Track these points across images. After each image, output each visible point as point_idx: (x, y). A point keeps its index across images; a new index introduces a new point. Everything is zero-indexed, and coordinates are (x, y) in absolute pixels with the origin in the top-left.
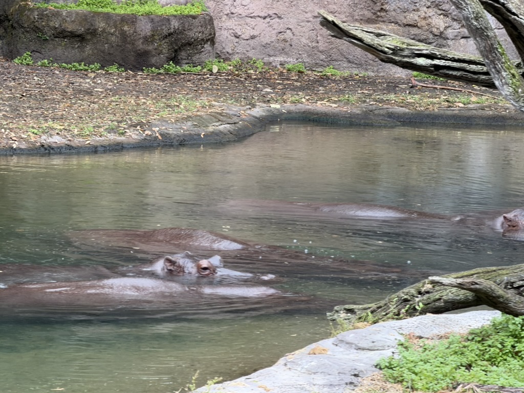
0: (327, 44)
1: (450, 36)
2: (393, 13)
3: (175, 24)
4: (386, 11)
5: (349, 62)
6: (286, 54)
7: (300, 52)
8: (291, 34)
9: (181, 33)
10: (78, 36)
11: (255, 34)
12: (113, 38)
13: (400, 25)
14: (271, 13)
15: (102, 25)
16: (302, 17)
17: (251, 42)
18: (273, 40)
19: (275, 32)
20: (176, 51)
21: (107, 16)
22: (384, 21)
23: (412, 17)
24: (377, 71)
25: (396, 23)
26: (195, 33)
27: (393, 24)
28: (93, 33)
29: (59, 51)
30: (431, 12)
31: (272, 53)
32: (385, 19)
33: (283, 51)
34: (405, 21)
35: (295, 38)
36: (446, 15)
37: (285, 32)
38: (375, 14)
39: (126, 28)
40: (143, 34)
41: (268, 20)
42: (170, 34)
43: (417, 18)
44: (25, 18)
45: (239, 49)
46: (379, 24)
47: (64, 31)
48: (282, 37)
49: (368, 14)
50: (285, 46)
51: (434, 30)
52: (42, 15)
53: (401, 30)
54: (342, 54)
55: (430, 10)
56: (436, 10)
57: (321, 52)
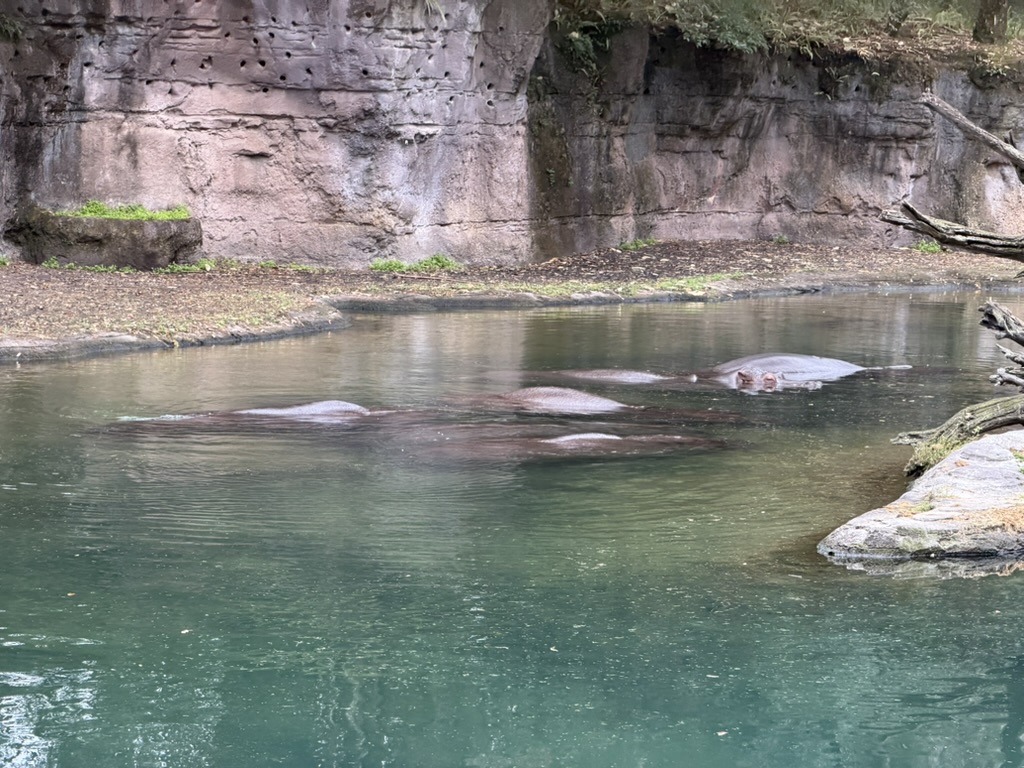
0: (289, 243)
1: (398, 233)
2: (350, 214)
3: (174, 228)
4: (343, 212)
5: (310, 258)
6: (252, 252)
7: (265, 251)
8: (255, 235)
9: (179, 235)
10: (97, 241)
11: (226, 236)
12: (125, 242)
13: (356, 224)
14: (236, 216)
15: (115, 230)
16: (264, 219)
17: (223, 242)
18: (240, 240)
19: (241, 233)
20: (176, 252)
21: (118, 223)
22: (341, 221)
23: (367, 217)
24: (337, 266)
25: (353, 222)
26: (189, 236)
27: (350, 223)
28: (109, 237)
29: (82, 255)
30: (383, 212)
31: (240, 252)
32: (342, 219)
33: (249, 250)
34: (362, 221)
35: (259, 238)
36: (394, 215)
37: (250, 233)
38: (332, 214)
39: (135, 232)
40: (150, 237)
41: (234, 222)
42: (171, 237)
43: (372, 217)
44: (49, 226)
45: (214, 250)
46: (337, 223)
47: (86, 236)
48: (247, 237)
49: (326, 215)
50: (252, 246)
51: (387, 227)
52: (66, 222)
53: (358, 229)
54: (303, 251)
55: (382, 210)
56: (386, 210)
57: (284, 250)
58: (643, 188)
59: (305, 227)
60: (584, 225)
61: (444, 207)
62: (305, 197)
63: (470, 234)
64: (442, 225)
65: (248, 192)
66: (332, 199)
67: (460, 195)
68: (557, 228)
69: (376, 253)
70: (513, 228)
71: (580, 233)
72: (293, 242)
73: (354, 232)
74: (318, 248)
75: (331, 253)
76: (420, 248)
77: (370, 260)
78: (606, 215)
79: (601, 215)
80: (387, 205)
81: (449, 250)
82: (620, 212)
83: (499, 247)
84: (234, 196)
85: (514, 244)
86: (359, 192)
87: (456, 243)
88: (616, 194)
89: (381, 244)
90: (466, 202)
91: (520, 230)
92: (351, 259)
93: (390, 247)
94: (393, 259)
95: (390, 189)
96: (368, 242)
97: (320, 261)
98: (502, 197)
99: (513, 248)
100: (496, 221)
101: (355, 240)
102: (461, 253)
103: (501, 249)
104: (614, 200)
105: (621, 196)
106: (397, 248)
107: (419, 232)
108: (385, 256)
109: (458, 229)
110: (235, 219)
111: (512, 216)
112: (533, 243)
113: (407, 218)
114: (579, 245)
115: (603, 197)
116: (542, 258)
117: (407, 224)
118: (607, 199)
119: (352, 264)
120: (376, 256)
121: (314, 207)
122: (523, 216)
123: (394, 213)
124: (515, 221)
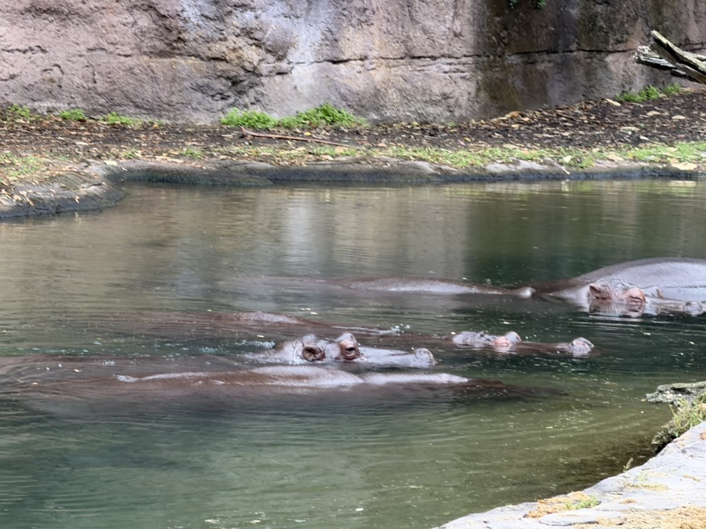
0: (107, 85)
1: (264, 72)
2: (194, 44)
4: (184, 41)
6: (55, 97)
7: (73, 96)
8: (59, 73)
11: (16, 73)
13: (202, 59)
14: (33, 45)
16: (73, 50)
17: (11, 83)
18: (37, 80)
19: (38, 70)
22: (181, 55)
23: (218, 48)
24: (175, 118)
25: (197, 56)
27: (193, 58)
30: (241, 42)
31: (36, 97)
32: (183, 51)
33: (50, 94)
34: (209, 54)
35: (64, 77)
36: (258, 46)
37: (51, 70)
38: (170, 44)
41: (29, 54)
43: (224, 49)
46: (175, 57)
48: (47, 76)
49: (160, 45)
50: (54, 89)
51: (247, 65)
53: (204, 65)
54: (127, 97)
55: (240, 39)
56: (246, 39)
57: (99, 95)
58: (660, 13)
59: (129, 62)
60: (564, 66)
61: (337, 36)
62: (131, 20)
63: (379, 75)
64: (334, 62)
65: (49, 11)
66: (167, 22)
67: (363, 18)
68: (519, 68)
69: (231, 100)
70: (447, 68)
71: (556, 77)
72: (113, 83)
73: (199, 71)
74: (148, 92)
75: (165, 100)
76: (299, 95)
77: (222, 110)
78: (600, 52)
79: (591, 51)
80: (247, 32)
81: (344, 98)
82: (621, 47)
83: (424, 94)
84: (29, 16)
85: (447, 90)
86: (206, 13)
87: (355, 88)
88: (616, 21)
89: (239, 88)
90: (373, 29)
91: (458, 71)
92: (195, 109)
93: (252, 93)
94: (257, 111)
95: (253, 9)
96: (219, 85)
97: (150, 111)
98: (429, 23)
99: (446, 97)
100: (419, 58)
101: (200, 82)
102: (364, 102)
103: (427, 98)
104: (612, 29)
105: (622, 24)
106: (262, 94)
107: (298, 71)
108: (246, 106)
109: (359, 68)
110: (31, 49)
111: (445, 51)
112: (478, 90)
113: (278, 51)
114: (555, 93)
115: (595, 25)
116: (493, 111)
117: (280, 59)
118: (601, 28)
119: (196, 116)
120: (232, 105)
121: (143, 33)
122: (464, 51)
123: (259, 44)
124: (450, 57)
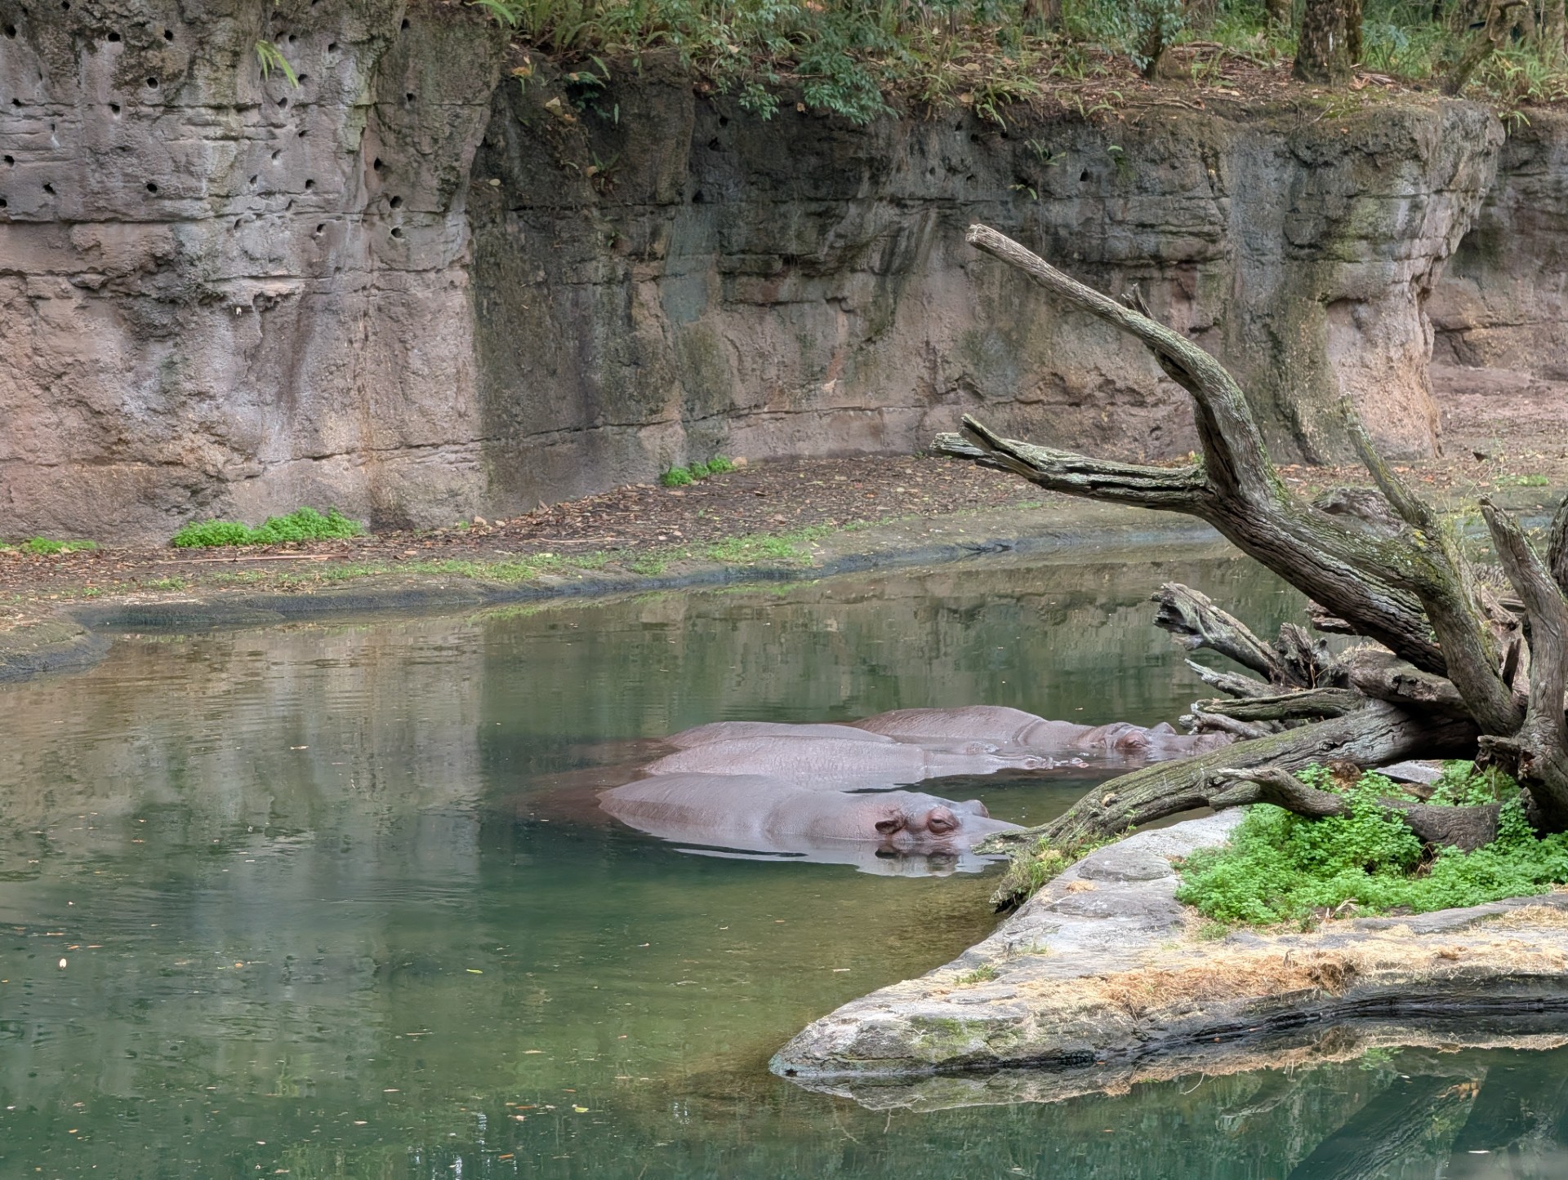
1: (231, 477)
4: (127, 442)
5: (69, 530)
13: (151, 464)
22: (120, 459)
23: (171, 450)
25: (145, 460)
30: (201, 440)
32: (126, 456)
34: (161, 457)
36: (222, 444)
38: (106, 448)
43: (180, 450)
46: (115, 463)
49: (95, 450)
51: (210, 468)
53: (154, 472)
54: (55, 518)
55: (198, 436)
56: (207, 436)
57: (19, 516)
58: (698, 373)
59: (55, 473)
60: (589, 447)
61: (317, 425)
62: (55, 419)
63: (370, 472)
64: (315, 459)
66: (104, 420)
67: (347, 401)
68: (537, 452)
69: (191, 514)
70: (452, 457)
71: (582, 460)
72: (37, 501)
74: (81, 511)
75: (107, 519)
76: (275, 502)
78: (632, 425)
79: (620, 425)
80: (207, 427)
82: (656, 418)
83: (426, 492)
85: (455, 485)
86: (154, 406)
87: (343, 489)
88: (649, 388)
89: (200, 498)
90: (359, 414)
91: (465, 460)
92: (145, 528)
93: (217, 504)
95: (212, 398)
96: (174, 496)
97: (87, 534)
98: (428, 403)
99: (453, 494)
100: (418, 447)
102: (354, 507)
103: (431, 497)
104: (645, 397)
105: (656, 389)
106: (230, 505)
107: (270, 472)
109: (346, 464)
111: (449, 436)
112: (491, 482)
113: (247, 448)
114: (581, 481)
115: (623, 392)
117: (248, 459)
118: (631, 396)
119: (147, 537)
121: (72, 436)
122: (471, 435)
123: (221, 441)
124: (455, 443)
